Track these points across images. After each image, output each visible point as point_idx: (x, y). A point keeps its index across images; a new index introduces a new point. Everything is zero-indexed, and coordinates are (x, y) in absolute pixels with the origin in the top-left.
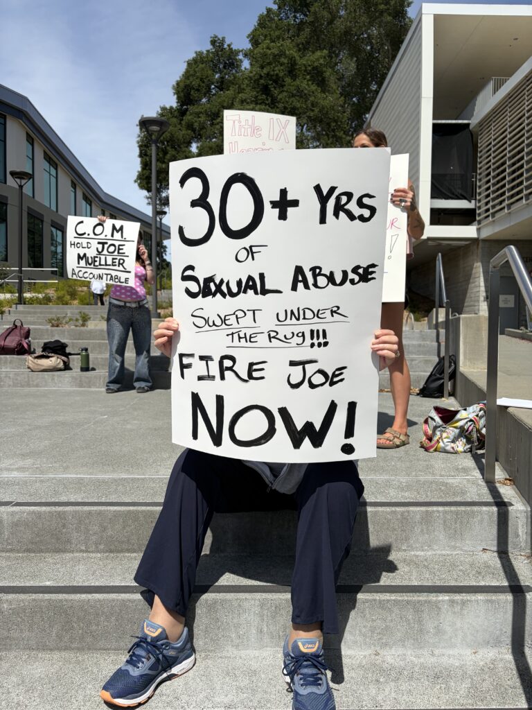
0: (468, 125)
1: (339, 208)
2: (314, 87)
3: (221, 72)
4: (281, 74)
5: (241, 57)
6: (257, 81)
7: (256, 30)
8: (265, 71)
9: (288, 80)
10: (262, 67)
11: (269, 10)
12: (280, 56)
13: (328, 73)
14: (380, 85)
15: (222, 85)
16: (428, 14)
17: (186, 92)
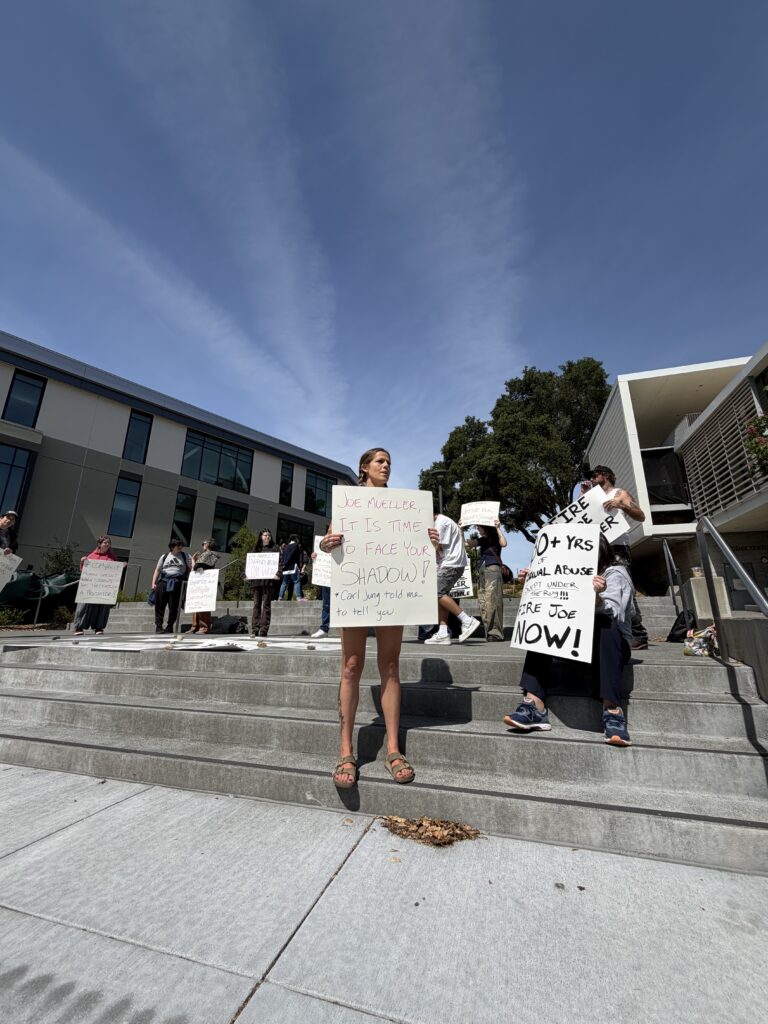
0: (672, 449)
1: (576, 545)
2: (541, 438)
3: (473, 436)
4: (517, 433)
5: (486, 426)
6: (500, 439)
8: (506, 432)
9: (522, 436)
10: (503, 430)
11: (503, 396)
12: (515, 422)
13: (550, 427)
14: (592, 430)
15: (474, 445)
16: (623, 381)
17: (450, 452)
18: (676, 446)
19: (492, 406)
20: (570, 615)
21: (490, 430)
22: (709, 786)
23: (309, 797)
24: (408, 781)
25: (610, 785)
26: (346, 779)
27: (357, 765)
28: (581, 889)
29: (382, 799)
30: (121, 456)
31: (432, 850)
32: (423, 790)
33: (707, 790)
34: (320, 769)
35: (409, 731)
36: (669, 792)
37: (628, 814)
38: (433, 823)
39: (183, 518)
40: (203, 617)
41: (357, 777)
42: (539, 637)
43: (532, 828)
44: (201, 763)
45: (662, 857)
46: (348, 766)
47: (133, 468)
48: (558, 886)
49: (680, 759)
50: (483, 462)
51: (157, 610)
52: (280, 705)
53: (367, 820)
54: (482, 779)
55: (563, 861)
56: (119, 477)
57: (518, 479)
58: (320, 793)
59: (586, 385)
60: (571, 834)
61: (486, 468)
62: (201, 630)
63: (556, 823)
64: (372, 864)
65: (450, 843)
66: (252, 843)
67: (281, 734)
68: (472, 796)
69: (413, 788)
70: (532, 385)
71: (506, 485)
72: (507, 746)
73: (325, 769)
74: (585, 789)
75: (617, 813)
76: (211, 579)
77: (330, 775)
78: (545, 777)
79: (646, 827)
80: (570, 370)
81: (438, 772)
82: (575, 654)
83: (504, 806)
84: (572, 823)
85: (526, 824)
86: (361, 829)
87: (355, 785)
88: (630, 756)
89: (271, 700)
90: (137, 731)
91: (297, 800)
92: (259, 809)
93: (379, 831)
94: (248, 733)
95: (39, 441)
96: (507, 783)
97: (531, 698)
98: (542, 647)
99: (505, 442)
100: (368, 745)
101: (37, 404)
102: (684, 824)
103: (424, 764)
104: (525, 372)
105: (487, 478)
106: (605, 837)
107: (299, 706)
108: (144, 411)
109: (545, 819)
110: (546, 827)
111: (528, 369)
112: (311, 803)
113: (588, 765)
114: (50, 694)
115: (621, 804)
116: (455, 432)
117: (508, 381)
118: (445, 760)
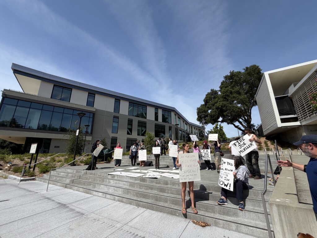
0: (288, 96)
1: (229, 164)
2: (237, 95)
3: (214, 95)
5: (218, 91)
6: (223, 96)
7: (221, 86)
8: (225, 94)
9: (230, 95)
11: (223, 81)
12: (228, 91)
15: (214, 98)
16: (266, 74)
17: (206, 101)
18: (289, 95)
19: (220, 84)
20: (228, 180)
21: (219, 93)
22: (261, 221)
23: (177, 215)
24: (196, 214)
25: (239, 218)
26: (184, 212)
27: (186, 209)
28: (228, 237)
29: (192, 217)
30: (113, 112)
31: (202, 227)
32: (200, 216)
33: (261, 222)
34: (179, 209)
35: (196, 202)
36: (252, 221)
37: (240, 225)
38: (202, 222)
39: (130, 127)
40: (143, 162)
41: (186, 212)
42: (223, 184)
43: (221, 225)
44: (156, 206)
45: (247, 234)
46: (184, 209)
47: (116, 115)
48: (224, 236)
49: (255, 214)
50: (217, 105)
51: (131, 160)
52: (168, 193)
53: (189, 220)
54: (212, 214)
55: (227, 232)
56: (114, 117)
57: (230, 109)
58: (179, 214)
59: (253, 74)
60: (229, 227)
61: (218, 107)
62: (142, 166)
63: (226, 225)
64: (191, 229)
65: (205, 226)
66: (169, 223)
67: (170, 201)
68: (209, 218)
69: (197, 215)
70: (233, 77)
71: (226, 112)
72: (217, 208)
73: (180, 209)
74: (234, 219)
75: (238, 225)
76: (145, 152)
77: (181, 210)
78: (225, 215)
79: (244, 228)
80: (247, 70)
81: (203, 212)
82: (230, 189)
83: (215, 221)
84: (229, 225)
85: (220, 225)
86: (188, 222)
87: (186, 214)
88: (244, 213)
89: (166, 192)
90: (141, 197)
91: (175, 215)
92: (168, 216)
93: (191, 223)
94: (163, 200)
95: (94, 110)
96: (217, 216)
97: (223, 197)
98: (223, 186)
99: (225, 97)
100: (188, 205)
101: (93, 101)
102: (251, 228)
103: (199, 209)
104: (230, 72)
105: (219, 110)
106: (236, 229)
107: (172, 194)
108: (118, 99)
109: (224, 224)
110: (224, 225)
111: (231, 72)
112: (178, 216)
113: (234, 214)
114: (121, 187)
115: (240, 223)
116: (208, 94)
117: (225, 76)
118: (204, 209)
